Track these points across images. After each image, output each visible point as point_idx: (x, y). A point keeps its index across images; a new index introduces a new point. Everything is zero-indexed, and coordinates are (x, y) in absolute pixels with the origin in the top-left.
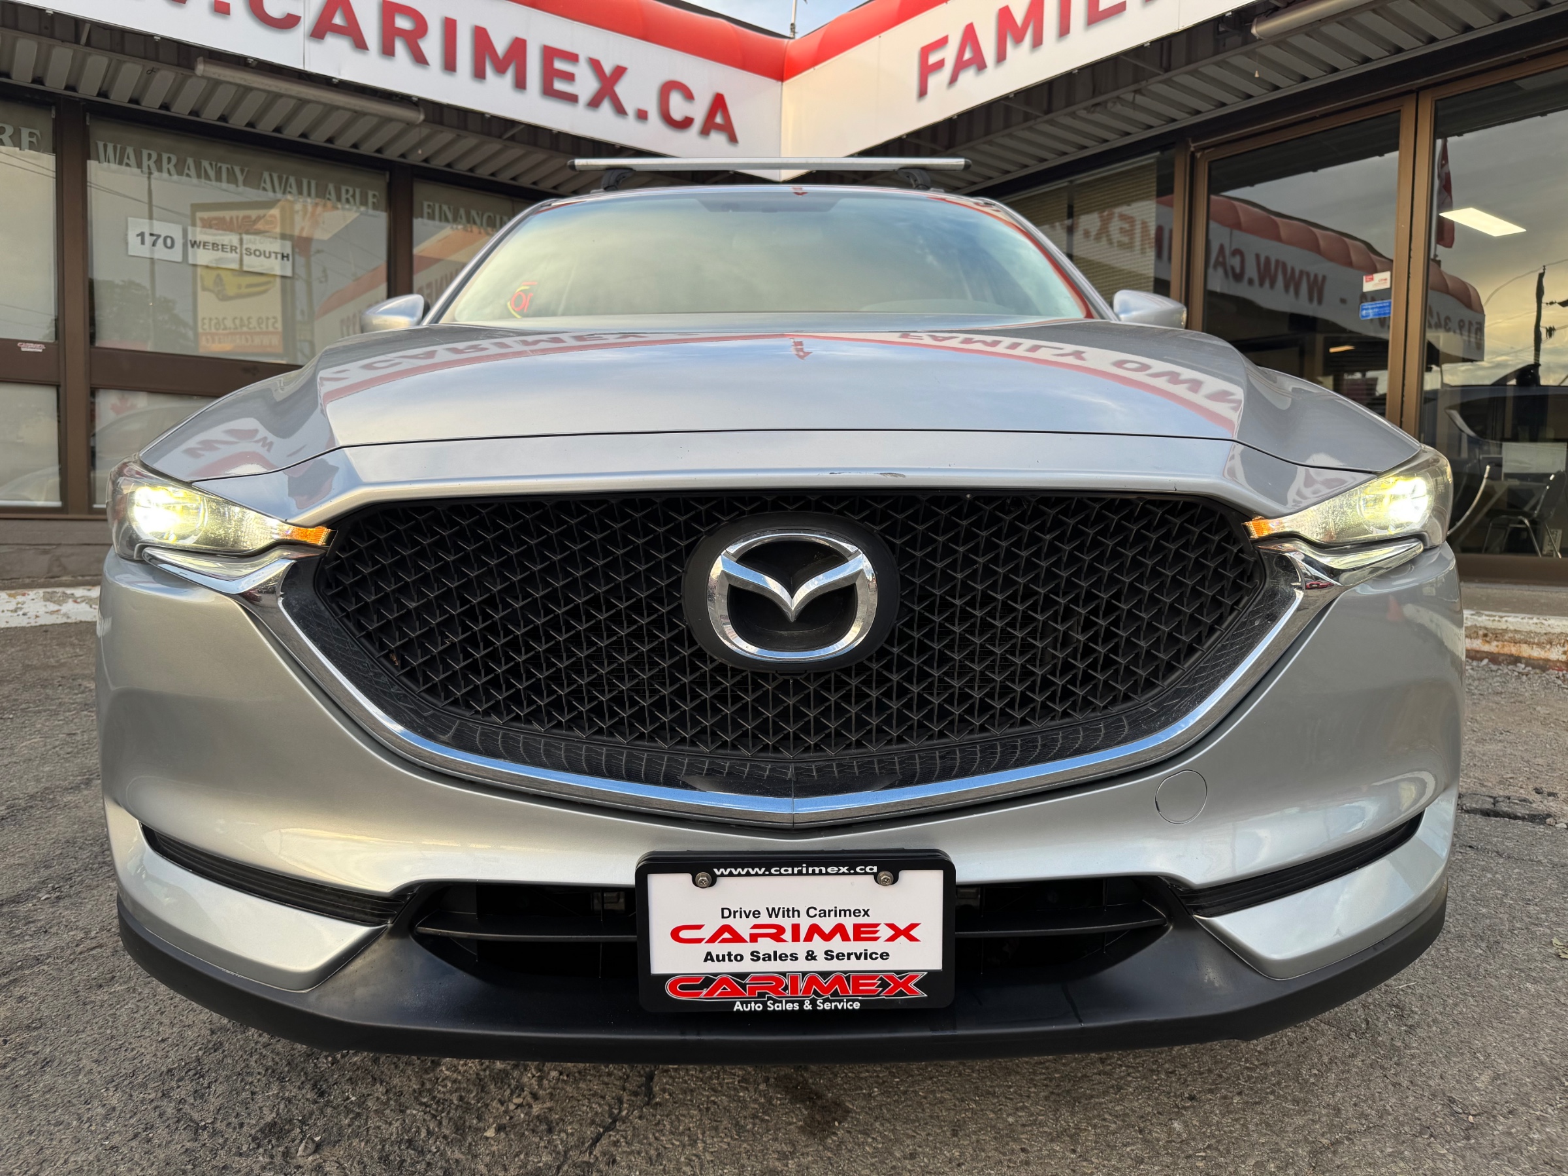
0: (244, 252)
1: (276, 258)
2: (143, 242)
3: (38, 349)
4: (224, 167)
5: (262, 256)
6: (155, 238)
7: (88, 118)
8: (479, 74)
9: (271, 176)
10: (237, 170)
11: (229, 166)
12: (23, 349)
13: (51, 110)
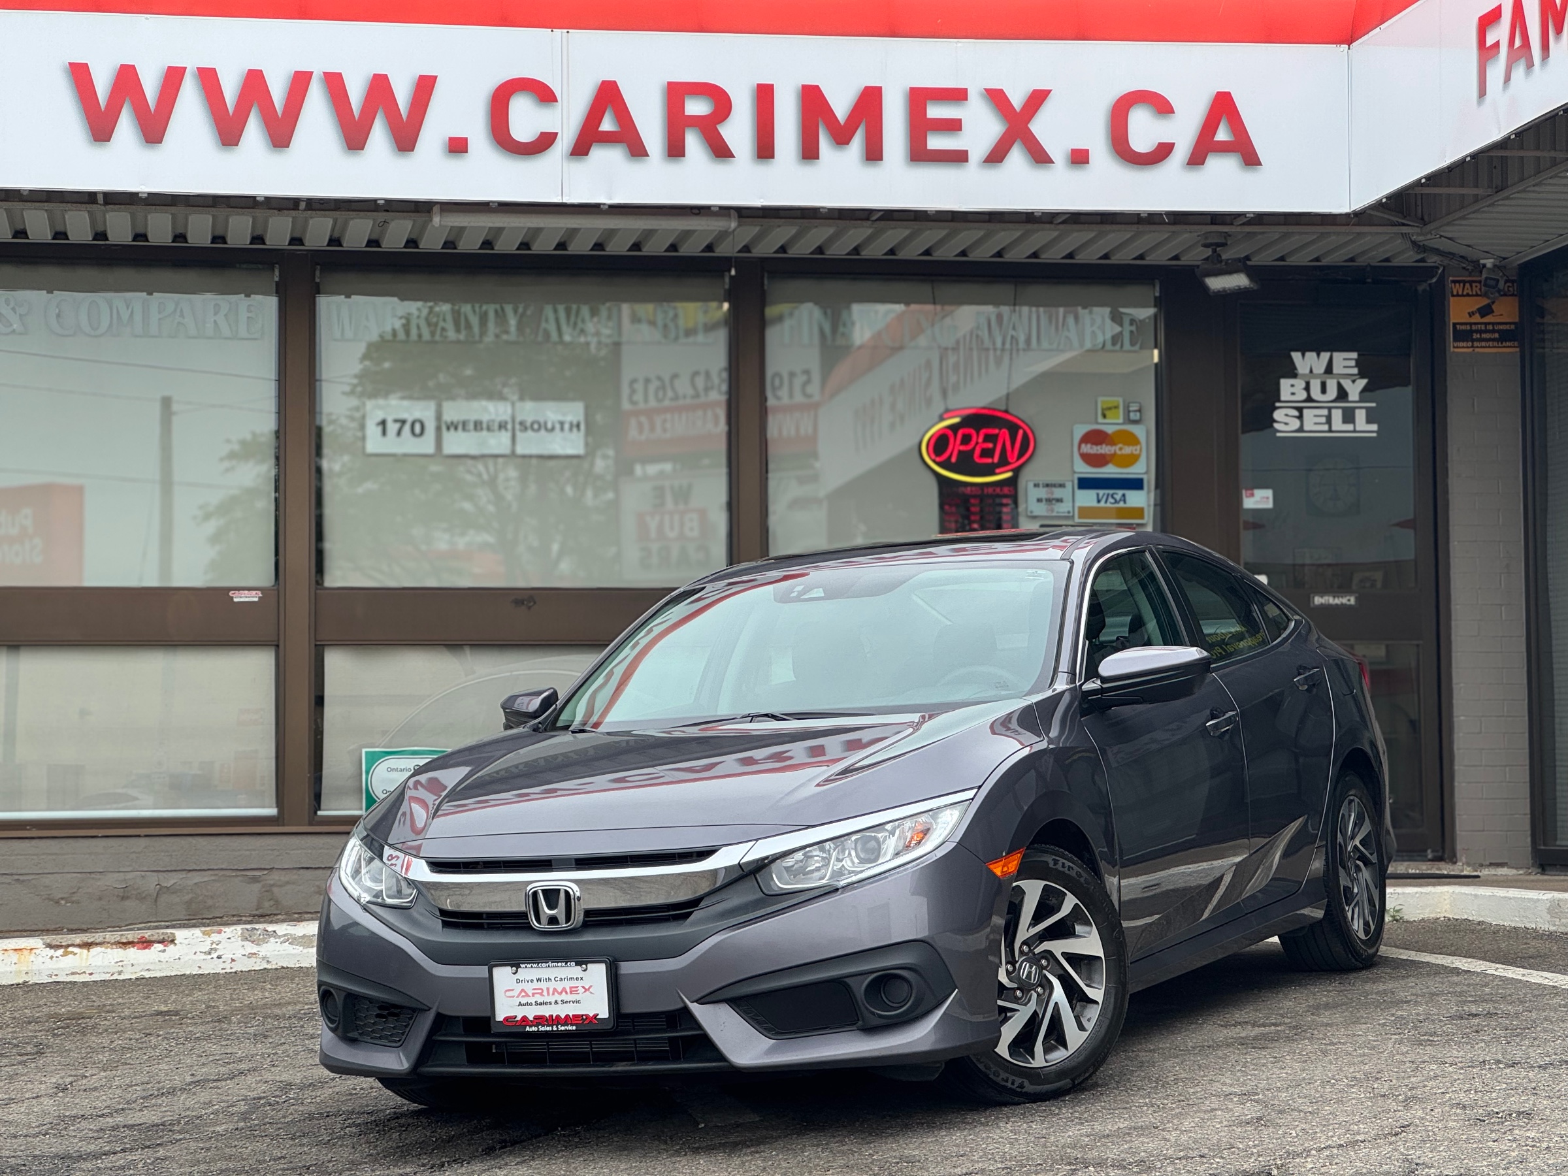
0: (517, 427)
1: (562, 429)
2: (384, 433)
3: (253, 597)
4: (491, 309)
5: (543, 432)
6: (398, 425)
7: (318, 273)
8: (809, 152)
9: (555, 311)
10: (509, 309)
11: (498, 306)
12: (236, 600)
13: (274, 271)
